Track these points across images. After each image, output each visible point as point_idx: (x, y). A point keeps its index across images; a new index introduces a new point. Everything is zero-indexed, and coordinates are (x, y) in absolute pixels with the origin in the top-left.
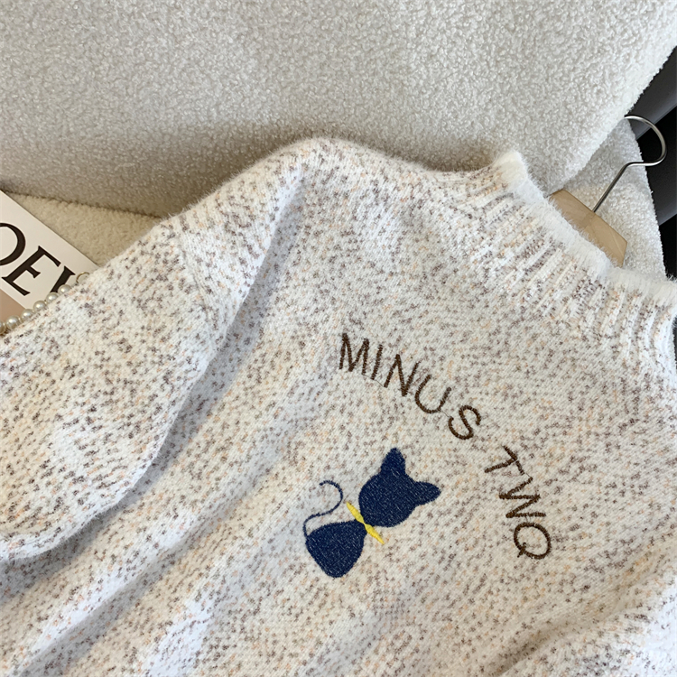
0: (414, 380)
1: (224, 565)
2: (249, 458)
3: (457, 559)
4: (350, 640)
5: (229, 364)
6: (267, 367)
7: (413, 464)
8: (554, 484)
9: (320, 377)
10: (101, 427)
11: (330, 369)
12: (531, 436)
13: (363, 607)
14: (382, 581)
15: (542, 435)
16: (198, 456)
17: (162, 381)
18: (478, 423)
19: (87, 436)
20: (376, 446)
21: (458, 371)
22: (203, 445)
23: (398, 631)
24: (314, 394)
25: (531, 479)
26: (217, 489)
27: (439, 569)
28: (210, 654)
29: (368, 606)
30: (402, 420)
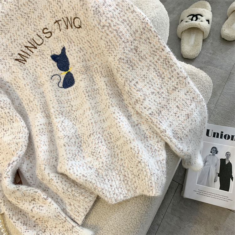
0: (33, 44)
1: (53, 109)
2: (35, 95)
3: (82, 47)
4: (87, 83)
5: (14, 94)
6: (17, 84)
7: (57, 52)
8: (63, 11)
9: (24, 70)
10: (8, 129)
11: (24, 67)
12: (52, 15)
13: (81, 77)
14: (78, 70)
15: (52, 11)
16: (29, 108)
17: (2, 109)
18: (48, 29)
19: (9, 133)
20: (49, 61)
21: (32, 30)
22: (27, 106)
23: (93, 70)
24: (29, 74)
25: (62, 18)
26: (37, 106)
27: (82, 53)
28: (75, 121)
29: (81, 75)
30: (44, 51)
